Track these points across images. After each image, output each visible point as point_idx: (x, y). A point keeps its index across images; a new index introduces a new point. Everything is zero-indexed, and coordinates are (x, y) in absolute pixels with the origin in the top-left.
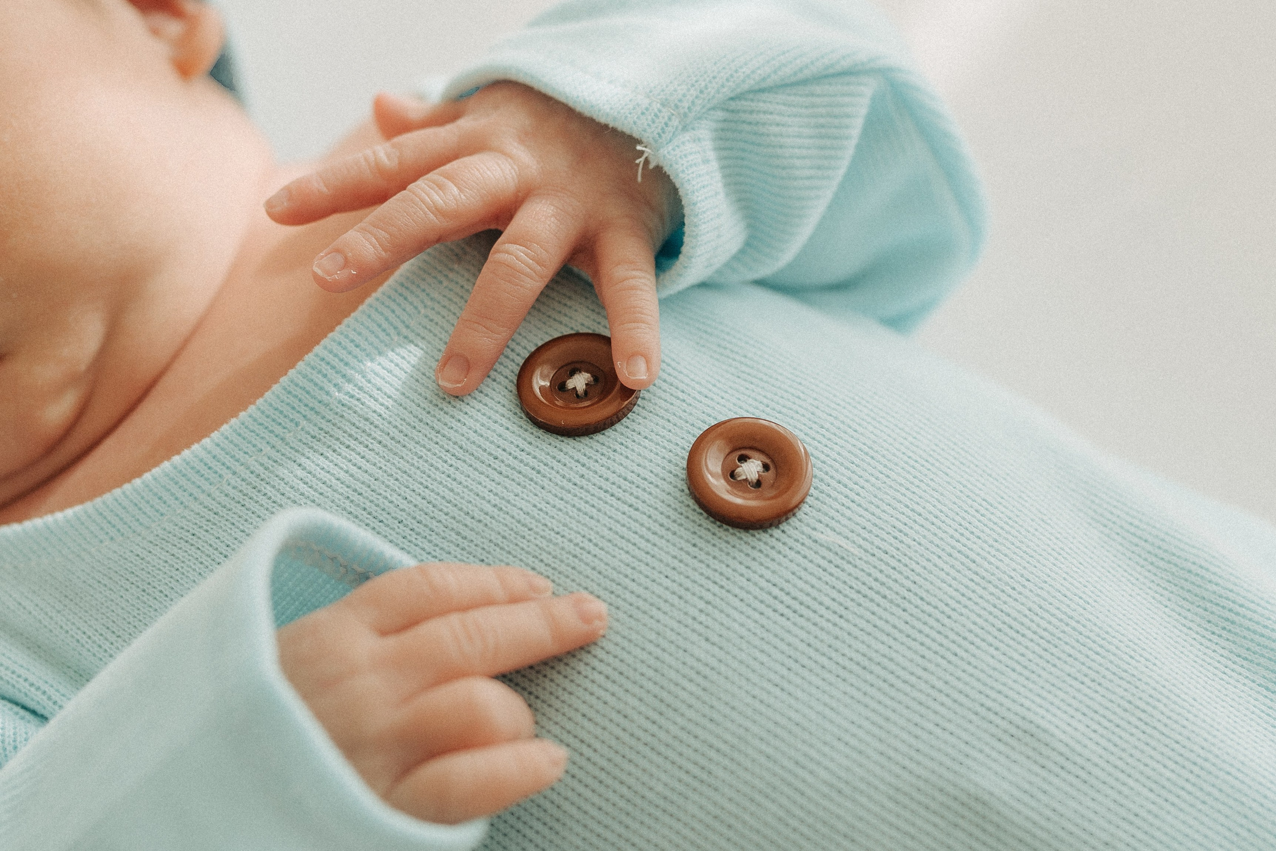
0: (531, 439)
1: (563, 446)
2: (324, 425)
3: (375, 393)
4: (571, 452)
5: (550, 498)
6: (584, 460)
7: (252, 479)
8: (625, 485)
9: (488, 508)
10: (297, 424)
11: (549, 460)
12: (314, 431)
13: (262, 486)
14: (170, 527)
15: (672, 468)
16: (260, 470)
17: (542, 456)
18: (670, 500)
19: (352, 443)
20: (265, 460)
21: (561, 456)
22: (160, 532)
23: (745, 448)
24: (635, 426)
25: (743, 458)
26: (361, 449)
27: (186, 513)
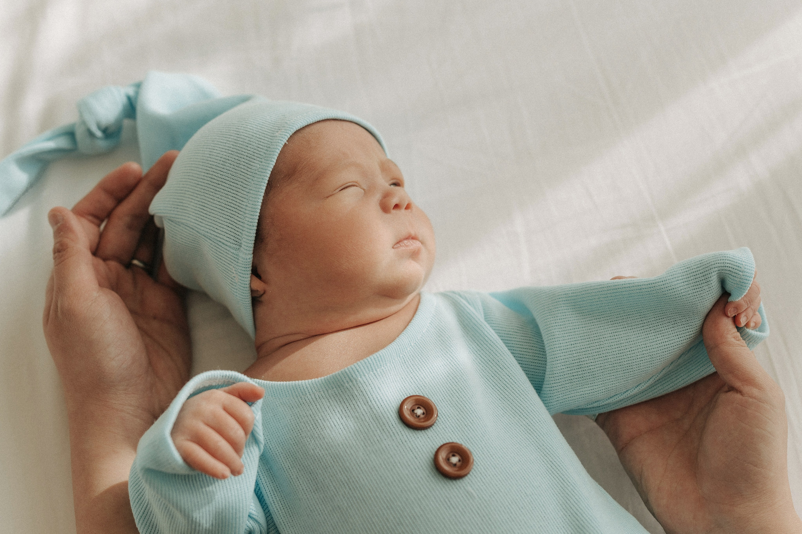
0: (397, 422)
1: (405, 430)
2: (340, 392)
3: (358, 388)
4: (407, 433)
5: (394, 445)
6: (409, 436)
7: (315, 399)
8: (417, 450)
9: (376, 440)
10: (333, 388)
11: (399, 432)
12: (337, 392)
13: (316, 402)
14: (287, 401)
15: (431, 449)
16: (318, 398)
17: (397, 430)
18: (427, 460)
19: (346, 401)
20: (320, 395)
21: (403, 432)
22: (284, 401)
23: (455, 452)
24: (428, 433)
25: (454, 456)
26: (348, 405)
27: (293, 400)
